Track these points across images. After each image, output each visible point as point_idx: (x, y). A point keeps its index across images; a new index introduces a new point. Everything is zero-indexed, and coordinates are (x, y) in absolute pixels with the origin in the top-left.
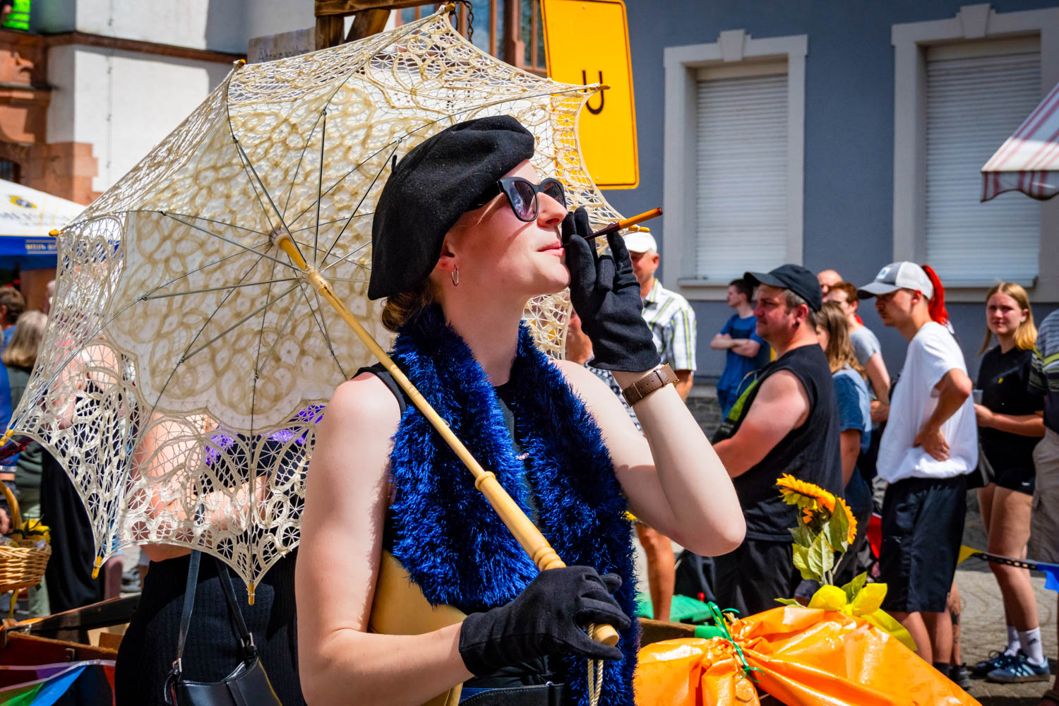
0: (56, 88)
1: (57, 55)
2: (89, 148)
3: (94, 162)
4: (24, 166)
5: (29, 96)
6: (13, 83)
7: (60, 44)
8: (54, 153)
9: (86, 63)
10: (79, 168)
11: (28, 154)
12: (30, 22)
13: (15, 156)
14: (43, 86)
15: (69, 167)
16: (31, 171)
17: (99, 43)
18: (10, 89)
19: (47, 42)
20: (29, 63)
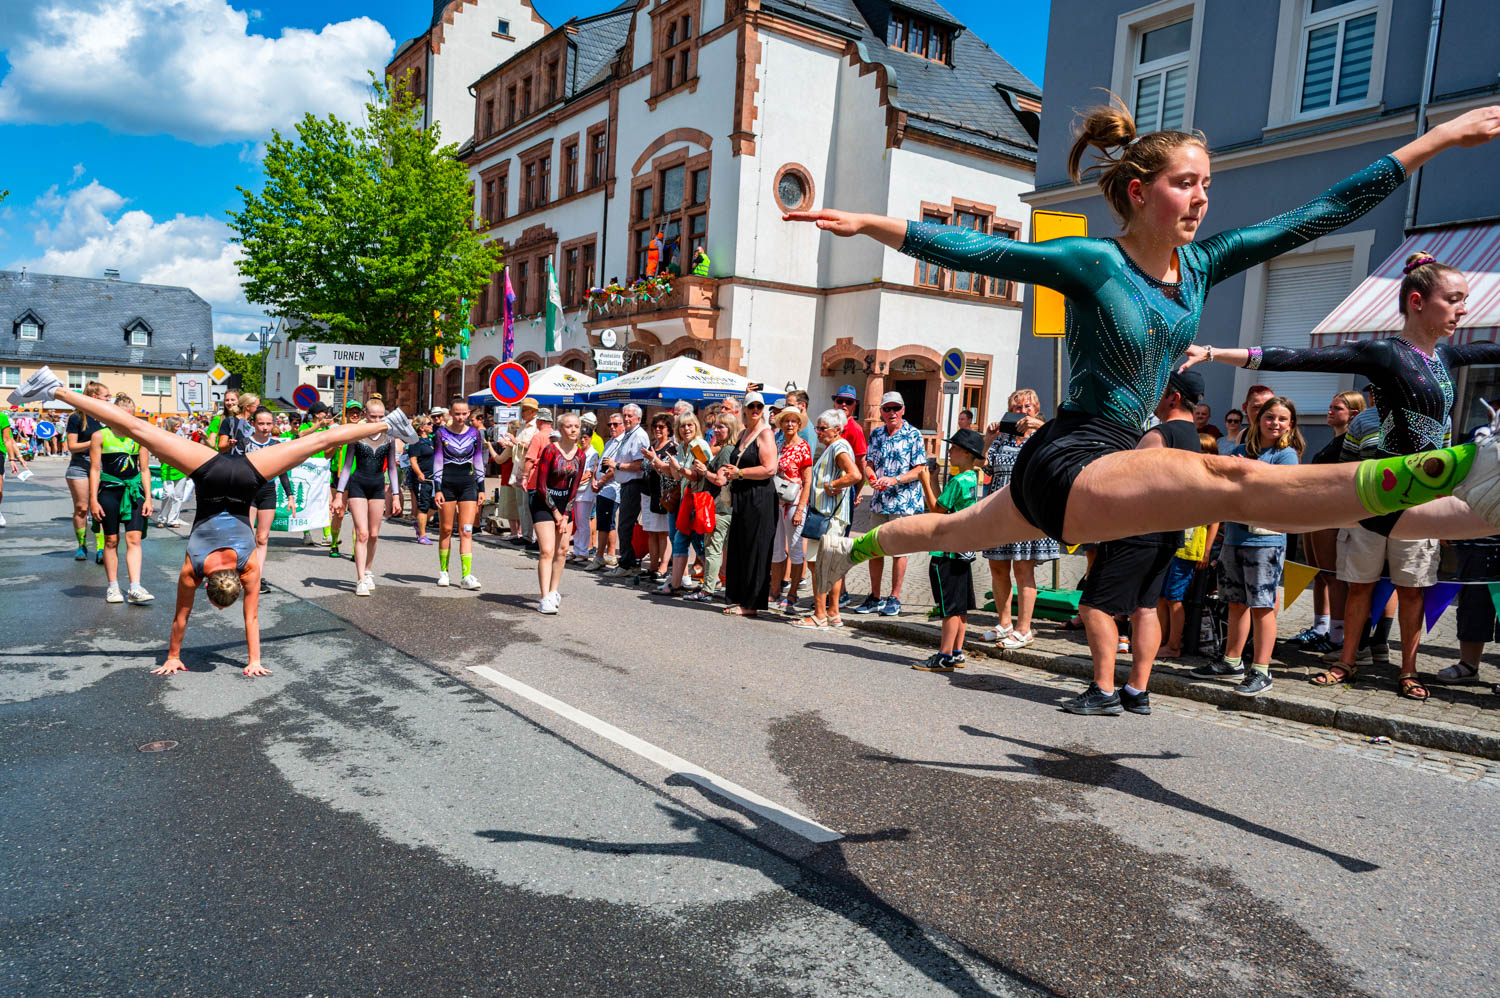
0: (724, 308)
1: (724, 289)
2: (739, 342)
3: (741, 349)
4: (705, 351)
5: (710, 313)
6: (700, 306)
7: (725, 283)
9: (740, 293)
10: (733, 354)
11: (708, 344)
12: (710, 272)
13: (698, 347)
14: (716, 307)
15: (728, 352)
16: (706, 354)
17: (747, 282)
18: (698, 309)
19: (718, 282)
20: (709, 294)
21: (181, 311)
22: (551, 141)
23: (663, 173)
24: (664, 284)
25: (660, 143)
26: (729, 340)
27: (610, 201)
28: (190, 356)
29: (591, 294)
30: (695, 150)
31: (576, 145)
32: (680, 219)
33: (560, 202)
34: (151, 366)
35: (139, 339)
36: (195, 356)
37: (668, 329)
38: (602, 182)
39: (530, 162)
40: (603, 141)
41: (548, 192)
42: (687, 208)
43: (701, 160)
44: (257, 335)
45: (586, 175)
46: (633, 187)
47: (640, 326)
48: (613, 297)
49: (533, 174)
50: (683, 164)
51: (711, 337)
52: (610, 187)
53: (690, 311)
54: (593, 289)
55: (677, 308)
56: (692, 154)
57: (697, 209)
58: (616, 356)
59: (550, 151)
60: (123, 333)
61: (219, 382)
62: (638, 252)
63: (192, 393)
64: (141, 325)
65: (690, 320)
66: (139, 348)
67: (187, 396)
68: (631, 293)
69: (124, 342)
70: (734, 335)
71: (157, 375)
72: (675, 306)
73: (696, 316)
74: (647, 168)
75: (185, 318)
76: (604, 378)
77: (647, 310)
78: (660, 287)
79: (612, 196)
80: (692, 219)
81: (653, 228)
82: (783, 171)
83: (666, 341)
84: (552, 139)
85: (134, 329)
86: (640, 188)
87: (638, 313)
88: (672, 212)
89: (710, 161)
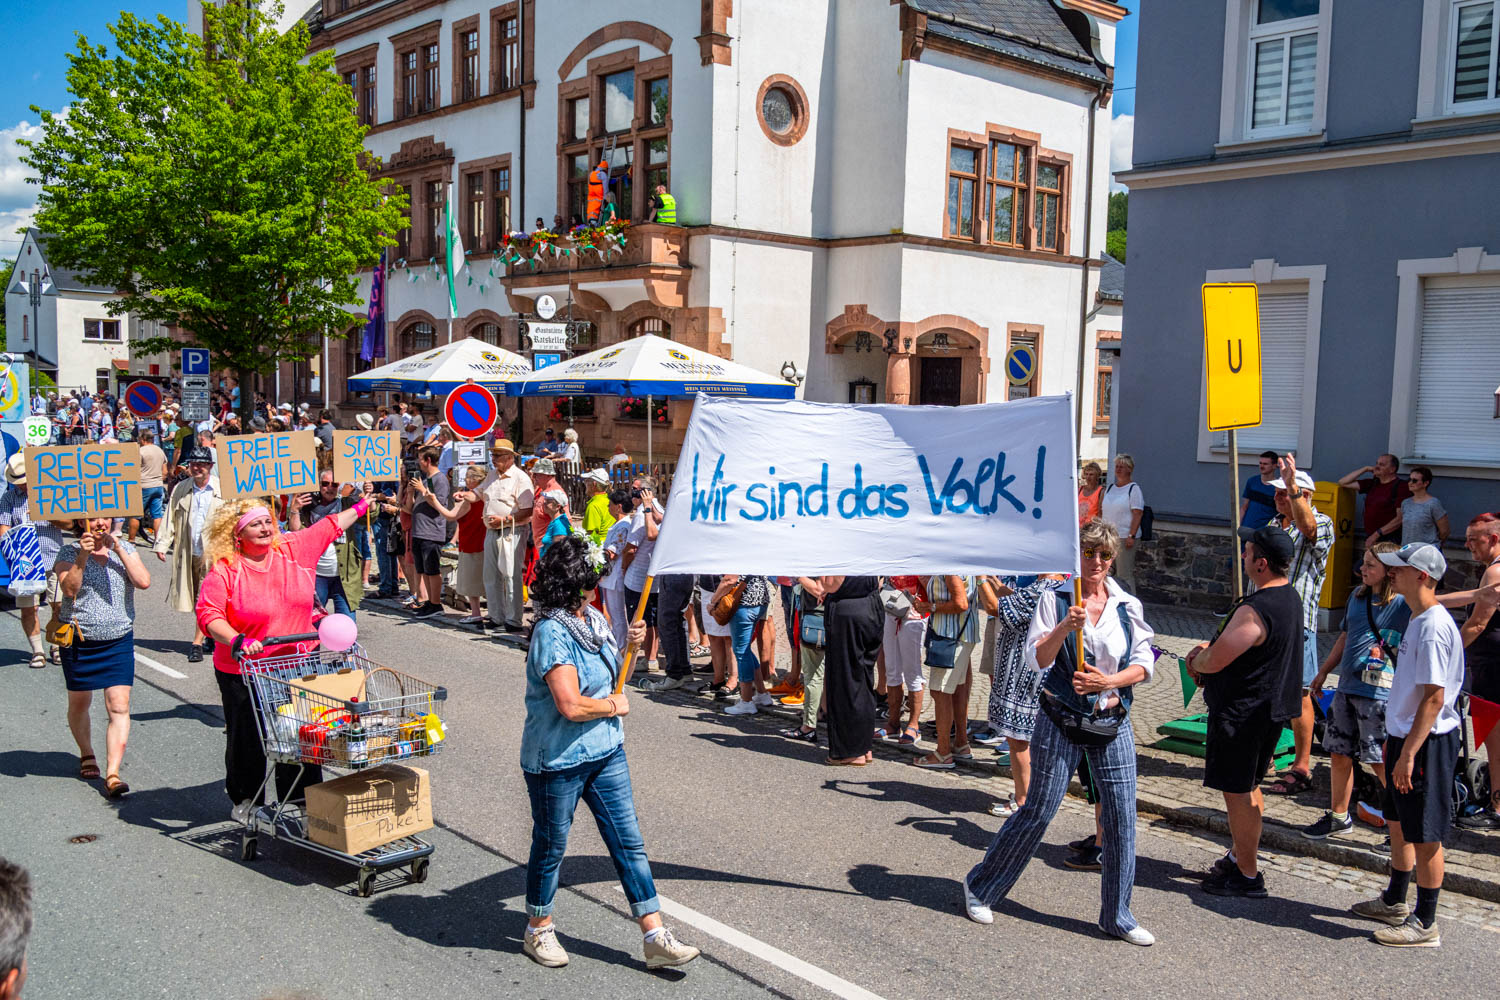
0: (696, 267)
1: (696, 242)
2: (719, 311)
3: (723, 321)
4: (671, 323)
5: (679, 273)
6: (665, 264)
7: (698, 234)
8: (693, 315)
9: (719, 247)
10: (712, 327)
11: (673, 315)
12: (677, 217)
13: (663, 315)
14: (685, 264)
15: (705, 325)
16: (676, 327)
17: (727, 233)
18: (664, 268)
19: (689, 232)
20: (677, 248)
22: (438, 23)
23: (603, 79)
24: (616, 233)
25: (597, 39)
26: (705, 311)
27: (527, 112)
29: (509, 240)
30: (648, 52)
31: (475, 30)
32: (631, 143)
33: (454, 108)
37: (622, 292)
38: (516, 87)
39: (406, 50)
40: (513, 29)
41: (437, 94)
42: (640, 129)
43: (656, 67)
44: (26, 285)
45: (492, 73)
46: (561, 95)
47: (582, 286)
48: (543, 246)
49: (413, 65)
50: (632, 68)
51: (681, 305)
52: (527, 93)
53: (653, 271)
54: (513, 234)
55: (635, 266)
56: (642, 58)
57: (652, 132)
58: (556, 331)
59: (437, 36)
62: (574, 188)
65: (654, 282)
68: (568, 242)
70: (713, 304)
72: (632, 264)
73: (661, 277)
74: (580, 71)
76: (542, 362)
77: (590, 266)
78: (609, 237)
79: (532, 106)
80: (647, 145)
81: (593, 152)
82: (767, 85)
83: (618, 306)
84: (440, 21)
86: (570, 97)
87: (578, 270)
88: (619, 133)
89: (670, 68)
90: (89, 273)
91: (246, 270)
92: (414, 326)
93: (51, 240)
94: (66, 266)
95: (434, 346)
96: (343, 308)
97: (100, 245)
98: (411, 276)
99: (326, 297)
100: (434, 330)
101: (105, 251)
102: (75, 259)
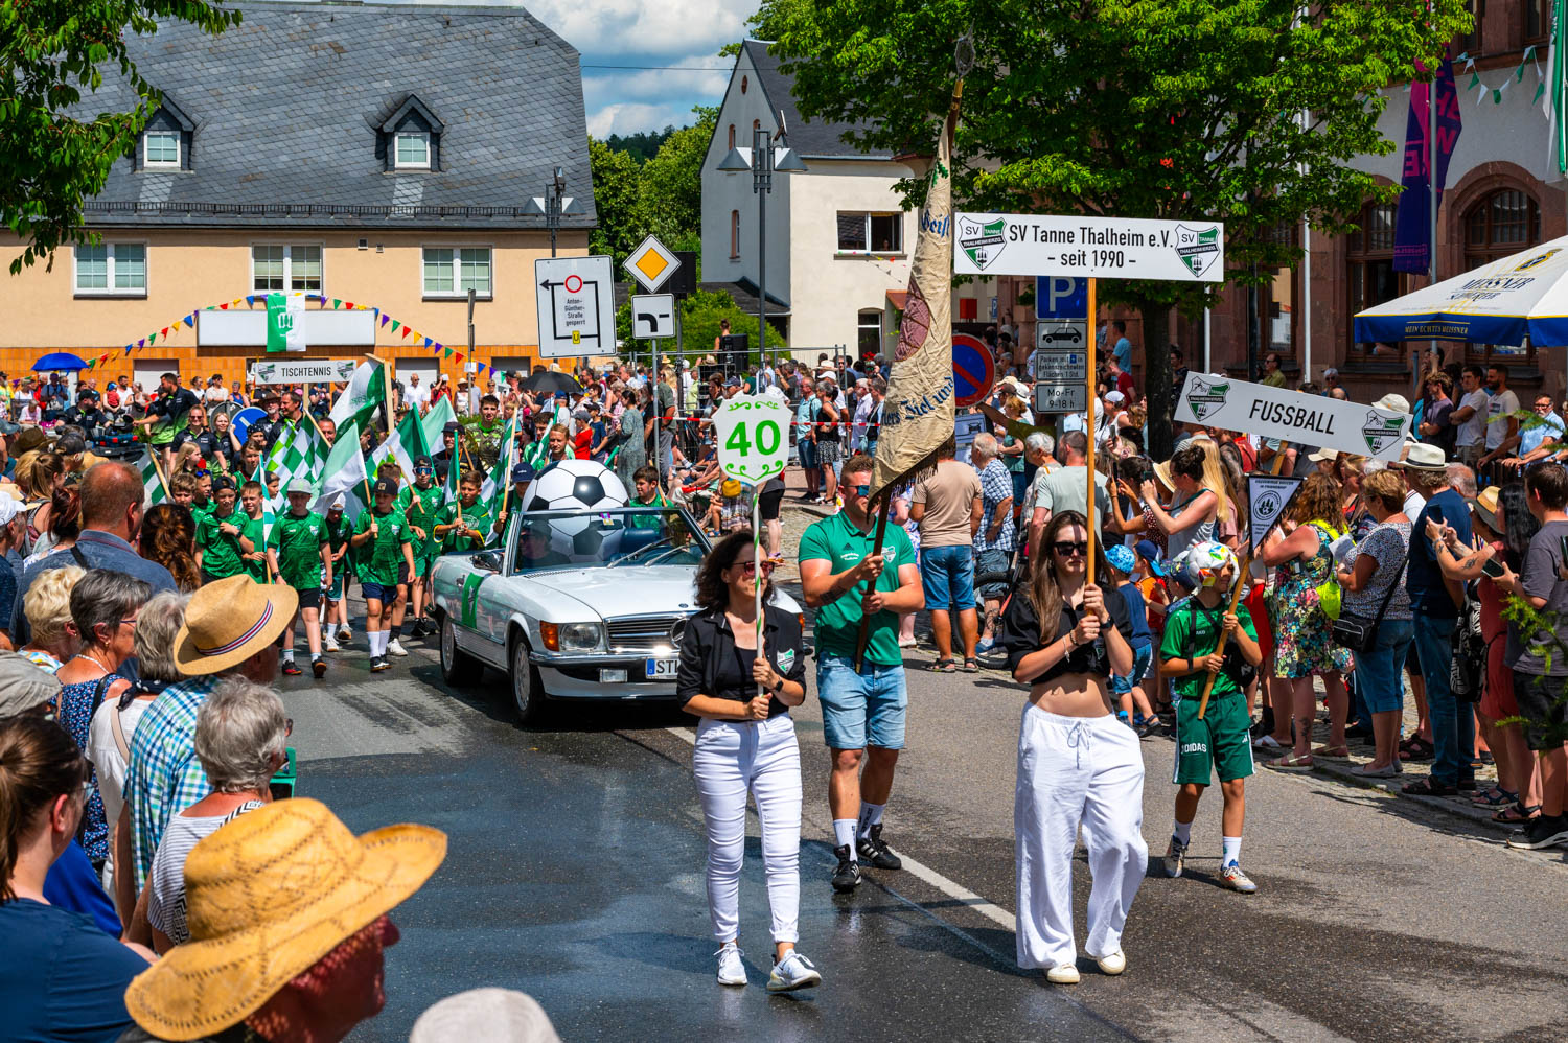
21: (504, 73)
28: (553, 203)
34: (443, 222)
35: (412, 153)
36: (566, 202)
44: (745, 154)
60: (371, 138)
61: (652, 285)
63: (574, 308)
64: (414, 115)
66: (410, 174)
67: (562, 317)
69: (376, 163)
71: (457, 246)
75: (517, 88)
85: (398, 127)
90: (868, 126)
91: (1163, 104)
92: (1489, 197)
93: (802, 66)
94: (827, 114)
95: (1533, 240)
96: (1351, 164)
97: (888, 69)
98: (1484, 89)
99: (1316, 145)
100: (1533, 205)
101: (898, 80)
102: (842, 100)
